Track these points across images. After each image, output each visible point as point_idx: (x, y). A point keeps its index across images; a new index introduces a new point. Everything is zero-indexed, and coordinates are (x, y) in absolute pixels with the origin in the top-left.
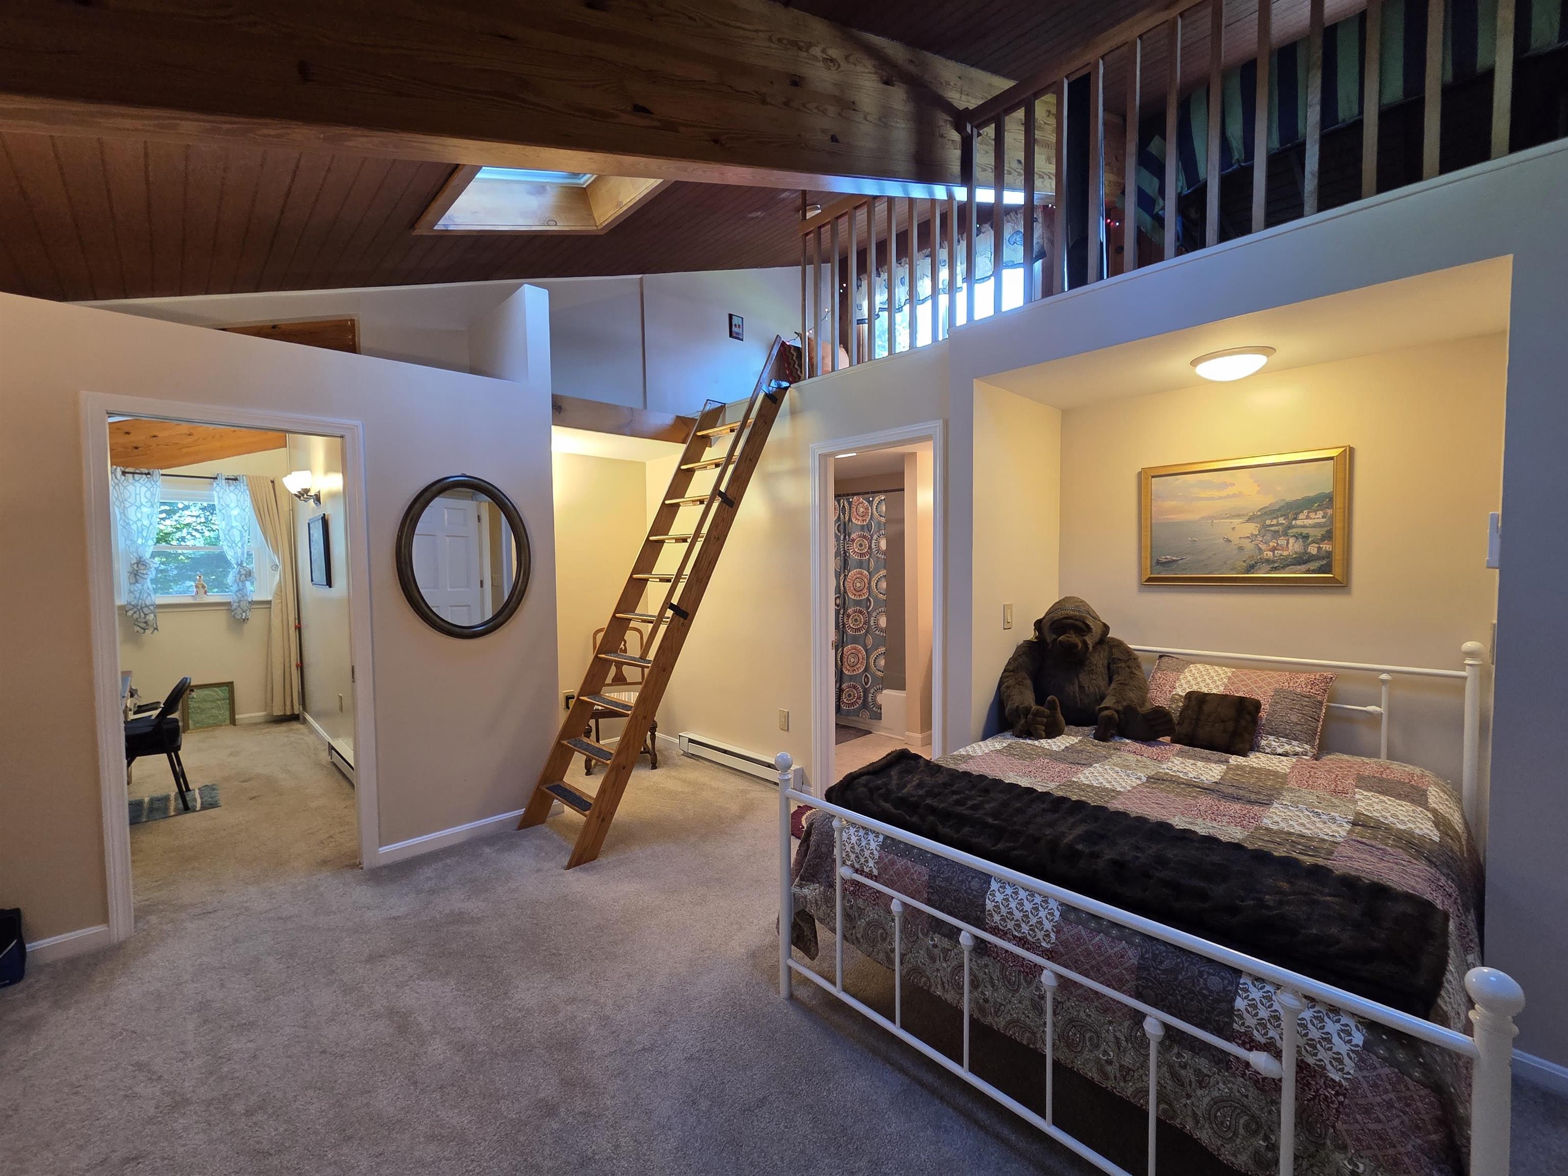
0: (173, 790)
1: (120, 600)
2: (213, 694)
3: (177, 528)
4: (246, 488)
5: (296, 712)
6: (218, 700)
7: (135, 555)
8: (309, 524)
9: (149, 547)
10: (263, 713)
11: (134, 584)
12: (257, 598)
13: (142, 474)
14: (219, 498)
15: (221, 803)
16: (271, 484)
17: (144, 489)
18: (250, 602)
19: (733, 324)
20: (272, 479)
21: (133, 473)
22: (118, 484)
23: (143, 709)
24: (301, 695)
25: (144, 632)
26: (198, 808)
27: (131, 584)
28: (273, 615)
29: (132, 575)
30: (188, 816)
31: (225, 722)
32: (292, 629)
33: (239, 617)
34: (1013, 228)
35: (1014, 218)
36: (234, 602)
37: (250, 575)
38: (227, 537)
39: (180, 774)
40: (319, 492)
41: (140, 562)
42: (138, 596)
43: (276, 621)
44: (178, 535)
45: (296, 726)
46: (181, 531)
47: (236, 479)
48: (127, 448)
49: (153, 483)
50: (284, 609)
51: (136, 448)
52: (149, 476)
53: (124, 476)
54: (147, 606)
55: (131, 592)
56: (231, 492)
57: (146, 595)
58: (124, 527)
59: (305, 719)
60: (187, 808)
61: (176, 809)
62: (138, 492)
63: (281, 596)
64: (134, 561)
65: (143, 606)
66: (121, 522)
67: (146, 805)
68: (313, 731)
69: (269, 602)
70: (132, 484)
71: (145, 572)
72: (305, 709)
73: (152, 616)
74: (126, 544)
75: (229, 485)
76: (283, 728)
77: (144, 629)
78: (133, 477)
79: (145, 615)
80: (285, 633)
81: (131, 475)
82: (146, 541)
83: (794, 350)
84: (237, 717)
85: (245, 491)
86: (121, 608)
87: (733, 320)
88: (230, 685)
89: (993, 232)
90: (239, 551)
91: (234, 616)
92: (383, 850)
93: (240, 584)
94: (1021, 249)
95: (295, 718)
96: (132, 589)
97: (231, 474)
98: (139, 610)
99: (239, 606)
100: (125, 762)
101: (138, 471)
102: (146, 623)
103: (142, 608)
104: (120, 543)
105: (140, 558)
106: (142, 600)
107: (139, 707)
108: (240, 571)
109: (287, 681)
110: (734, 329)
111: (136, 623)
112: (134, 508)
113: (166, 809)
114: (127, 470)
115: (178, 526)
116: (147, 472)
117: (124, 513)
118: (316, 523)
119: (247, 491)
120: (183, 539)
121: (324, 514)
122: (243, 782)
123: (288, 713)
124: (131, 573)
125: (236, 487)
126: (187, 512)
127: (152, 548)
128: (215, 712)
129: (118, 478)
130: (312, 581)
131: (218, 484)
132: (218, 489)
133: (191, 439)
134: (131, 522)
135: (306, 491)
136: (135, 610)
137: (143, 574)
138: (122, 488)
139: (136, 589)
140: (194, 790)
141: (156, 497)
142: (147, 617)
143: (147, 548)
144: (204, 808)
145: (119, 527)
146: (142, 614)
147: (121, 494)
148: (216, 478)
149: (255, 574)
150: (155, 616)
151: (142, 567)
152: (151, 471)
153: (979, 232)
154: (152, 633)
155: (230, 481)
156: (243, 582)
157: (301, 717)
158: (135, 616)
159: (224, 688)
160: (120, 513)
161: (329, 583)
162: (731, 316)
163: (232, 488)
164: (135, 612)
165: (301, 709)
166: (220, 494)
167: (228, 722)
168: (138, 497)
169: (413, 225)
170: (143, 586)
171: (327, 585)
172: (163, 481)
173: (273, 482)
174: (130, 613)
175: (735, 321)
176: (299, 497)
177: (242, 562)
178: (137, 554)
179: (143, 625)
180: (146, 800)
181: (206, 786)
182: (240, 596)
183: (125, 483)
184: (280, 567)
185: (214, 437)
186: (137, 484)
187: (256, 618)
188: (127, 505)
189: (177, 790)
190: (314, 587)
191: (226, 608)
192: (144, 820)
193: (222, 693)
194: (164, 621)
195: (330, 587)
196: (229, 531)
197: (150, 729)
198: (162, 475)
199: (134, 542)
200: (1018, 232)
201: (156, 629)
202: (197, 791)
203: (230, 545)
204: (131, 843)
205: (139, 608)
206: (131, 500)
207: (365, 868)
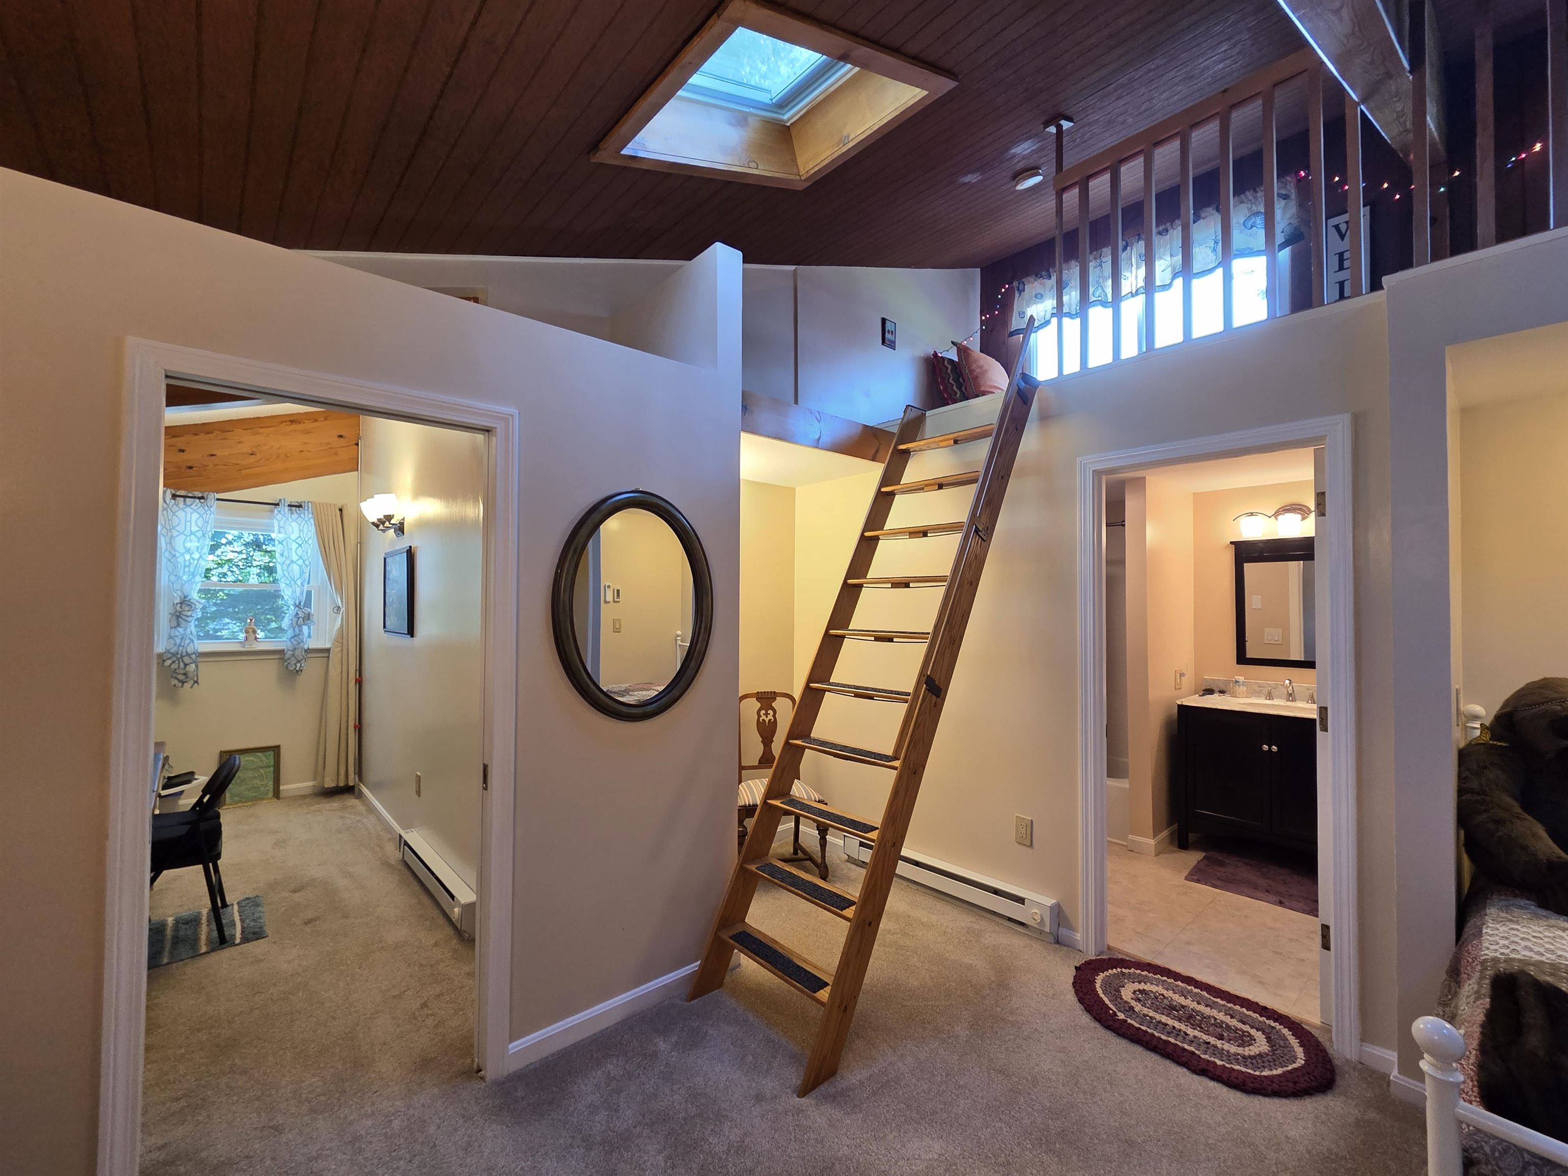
0: (204, 907)
1: (160, 647)
2: (255, 760)
3: (219, 564)
4: (311, 516)
5: (351, 784)
6: (261, 767)
7: (179, 593)
8: (385, 559)
9: (196, 584)
10: (310, 784)
11: (174, 628)
12: (313, 644)
13: (194, 497)
14: (280, 527)
15: (268, 930)
16: (338, 513)
17: (195, 516)
18: (306, 651)
19: (887, 330)
20: (340, 506)
21: (185, 497)
22: (166, 509)
23: (174, 781)
24: (357, 760)
25: (182, 686)
26: (238, 941)
27: (171, 628)
28: (330, 666)
29: (174, 617)
30: (226, 954)
31: (267, 794)
32: (352, 683)
33: (292, 669)
34: (1250, 209)
35: (1251, 198)
36: (288, 650)
37: (309, 619)
38: (286, 573)
39: (217, 889)
40: (403, 519)
41: (185, 602)
42: (178, 643)
43: (334, 672)
44: (220, 570)
45: (351, 801)
46: (222, 567)
47: (300, 506)
48: (181, 468)
49: (206, 508)
50: (345, 658)
51: (191, 468)
52: (202, 501)
53: (174, 499)
54: (188, 655)
55: (171, 637)
56: (293, 521)
57: (188, 641)
58: (169, 560)
59: (360, 792)
60: (223, 940)
61: (209, 941)
62: (188, 519)
63: (342, 644)
64: (178, 600)
65: (184, 654)
66: (167, 554)
67: (169, 932)
68: (371, 809)
69: (328, 650)
70: (183, 509)
71: (189, 613)
72: (360, 779)
73: (193, 666)
74: (169, 580)
75: (292, 513)
76: (334, 804)
77: (183, 682)
78: (185, 501)
79: (186, 665)
80: (344, 687)
81: (182, 499)
82: (194, 576)
83: (948, 363)
84: (282, 788)
85: (309, 519)
86: (160, 656)
87: (887, 325)
88: (276, 749)
89: (1220, 217)
90: (298, 590)
91: (287, 668)
92: (515, 1046)
93: (297, 629)
94: (1262, 232)
95: (348, 790)
96: (172, 635)
97: (295, 500)
98: (178, 659)
99: (293, 655)
100: (148, 875)
101: (190, 495)
102: (185, 674)
103: (182, 657)
104: (164, 578)
105: (185, 597)
106: (183, 646)
107: (169, 778)
108: (297, 614)
109: (343, 746)
110: (888, 336)
111: (174, 675)
112: (183, 537)
113: (194, 942)
114: (178, 493)
115: (220, 562)
116: (200, 495)
117: (170, 543)
118: (397, 558)
119: (312, 521)
120: (225, 575)
121: (410, 547)
122: (295, 891)
123: (342, 784)
124: (173, 615)
125: (300, 515)
126: (229, 548)
127: (199, 585)
128: (258, 782)
129: (168, 501)
130: (385, 627)
131: (279, 512)
132: (279, 516)
133: (252, 459)
134: (178, 555)
135: (389, 518)
136: (175, 659)
137: (187, 616)
138: (170, 514)
139: (177, 634)
140: (232, 905)
141: (209, 526)
142: (188, 668)
143: (194, 585)
144: (245, 940)
145: (164, 560)
146: (182, 664)
147: (169, 520)
148: (277, 505)
149: (315, 619)
150: (197, 666)
151: (187, 609)
152: (205, 495)
153: (1197, 218)
154: (191, 687)
155: (293, 508)
156: (300, 626)
157: (356, 789)
158: (174, 666)
159: (268, 753)
160: (167, 544)
161: (411, 632)
162: (884, 321)
163: (295, 516)
164: (174, 662)
165: (357, 779)
166: (282, 523)
167: (271, 794)
168: (188, 524)
169: (595, 147)
170: (185, 630)
171: (408, 633)
172: (217, 507)
173: (341, 510)
174: (168, 663)
175: (889, 326)
176: (377, 526)
177: (300, 603)
178: (182, 592)
179: (181, 677)
180: (170, 921)
181: (247, 899)
182: (296, 643)
183: (175, 508)
184: (343, 609)
185: (278, 457)
186: (188, 510)
187: (312, 669)
188: (175, 533)
189: (209, 905)
190: (386, 635)
191: (277, 657)
192: (165, 960)
193: (267, 759)
194: (207, 672)
195: (412, 636)
196: (288, 566)
197: (183, 830)
198: (218, 499)
199: (178, 578)
200: (1257, 214)
201: (196, 682)
202: (236, 907)
203: (288, 582)
204: (147, 1007)
205: (179, 656)
206: (181, 528)
207: (488, 1079)
